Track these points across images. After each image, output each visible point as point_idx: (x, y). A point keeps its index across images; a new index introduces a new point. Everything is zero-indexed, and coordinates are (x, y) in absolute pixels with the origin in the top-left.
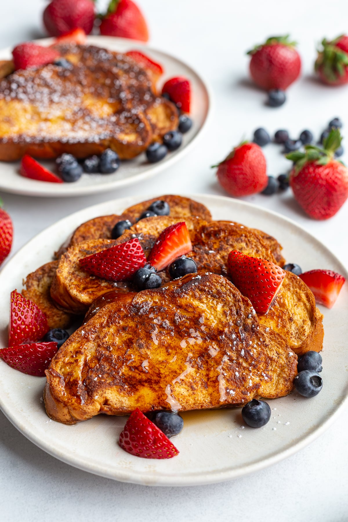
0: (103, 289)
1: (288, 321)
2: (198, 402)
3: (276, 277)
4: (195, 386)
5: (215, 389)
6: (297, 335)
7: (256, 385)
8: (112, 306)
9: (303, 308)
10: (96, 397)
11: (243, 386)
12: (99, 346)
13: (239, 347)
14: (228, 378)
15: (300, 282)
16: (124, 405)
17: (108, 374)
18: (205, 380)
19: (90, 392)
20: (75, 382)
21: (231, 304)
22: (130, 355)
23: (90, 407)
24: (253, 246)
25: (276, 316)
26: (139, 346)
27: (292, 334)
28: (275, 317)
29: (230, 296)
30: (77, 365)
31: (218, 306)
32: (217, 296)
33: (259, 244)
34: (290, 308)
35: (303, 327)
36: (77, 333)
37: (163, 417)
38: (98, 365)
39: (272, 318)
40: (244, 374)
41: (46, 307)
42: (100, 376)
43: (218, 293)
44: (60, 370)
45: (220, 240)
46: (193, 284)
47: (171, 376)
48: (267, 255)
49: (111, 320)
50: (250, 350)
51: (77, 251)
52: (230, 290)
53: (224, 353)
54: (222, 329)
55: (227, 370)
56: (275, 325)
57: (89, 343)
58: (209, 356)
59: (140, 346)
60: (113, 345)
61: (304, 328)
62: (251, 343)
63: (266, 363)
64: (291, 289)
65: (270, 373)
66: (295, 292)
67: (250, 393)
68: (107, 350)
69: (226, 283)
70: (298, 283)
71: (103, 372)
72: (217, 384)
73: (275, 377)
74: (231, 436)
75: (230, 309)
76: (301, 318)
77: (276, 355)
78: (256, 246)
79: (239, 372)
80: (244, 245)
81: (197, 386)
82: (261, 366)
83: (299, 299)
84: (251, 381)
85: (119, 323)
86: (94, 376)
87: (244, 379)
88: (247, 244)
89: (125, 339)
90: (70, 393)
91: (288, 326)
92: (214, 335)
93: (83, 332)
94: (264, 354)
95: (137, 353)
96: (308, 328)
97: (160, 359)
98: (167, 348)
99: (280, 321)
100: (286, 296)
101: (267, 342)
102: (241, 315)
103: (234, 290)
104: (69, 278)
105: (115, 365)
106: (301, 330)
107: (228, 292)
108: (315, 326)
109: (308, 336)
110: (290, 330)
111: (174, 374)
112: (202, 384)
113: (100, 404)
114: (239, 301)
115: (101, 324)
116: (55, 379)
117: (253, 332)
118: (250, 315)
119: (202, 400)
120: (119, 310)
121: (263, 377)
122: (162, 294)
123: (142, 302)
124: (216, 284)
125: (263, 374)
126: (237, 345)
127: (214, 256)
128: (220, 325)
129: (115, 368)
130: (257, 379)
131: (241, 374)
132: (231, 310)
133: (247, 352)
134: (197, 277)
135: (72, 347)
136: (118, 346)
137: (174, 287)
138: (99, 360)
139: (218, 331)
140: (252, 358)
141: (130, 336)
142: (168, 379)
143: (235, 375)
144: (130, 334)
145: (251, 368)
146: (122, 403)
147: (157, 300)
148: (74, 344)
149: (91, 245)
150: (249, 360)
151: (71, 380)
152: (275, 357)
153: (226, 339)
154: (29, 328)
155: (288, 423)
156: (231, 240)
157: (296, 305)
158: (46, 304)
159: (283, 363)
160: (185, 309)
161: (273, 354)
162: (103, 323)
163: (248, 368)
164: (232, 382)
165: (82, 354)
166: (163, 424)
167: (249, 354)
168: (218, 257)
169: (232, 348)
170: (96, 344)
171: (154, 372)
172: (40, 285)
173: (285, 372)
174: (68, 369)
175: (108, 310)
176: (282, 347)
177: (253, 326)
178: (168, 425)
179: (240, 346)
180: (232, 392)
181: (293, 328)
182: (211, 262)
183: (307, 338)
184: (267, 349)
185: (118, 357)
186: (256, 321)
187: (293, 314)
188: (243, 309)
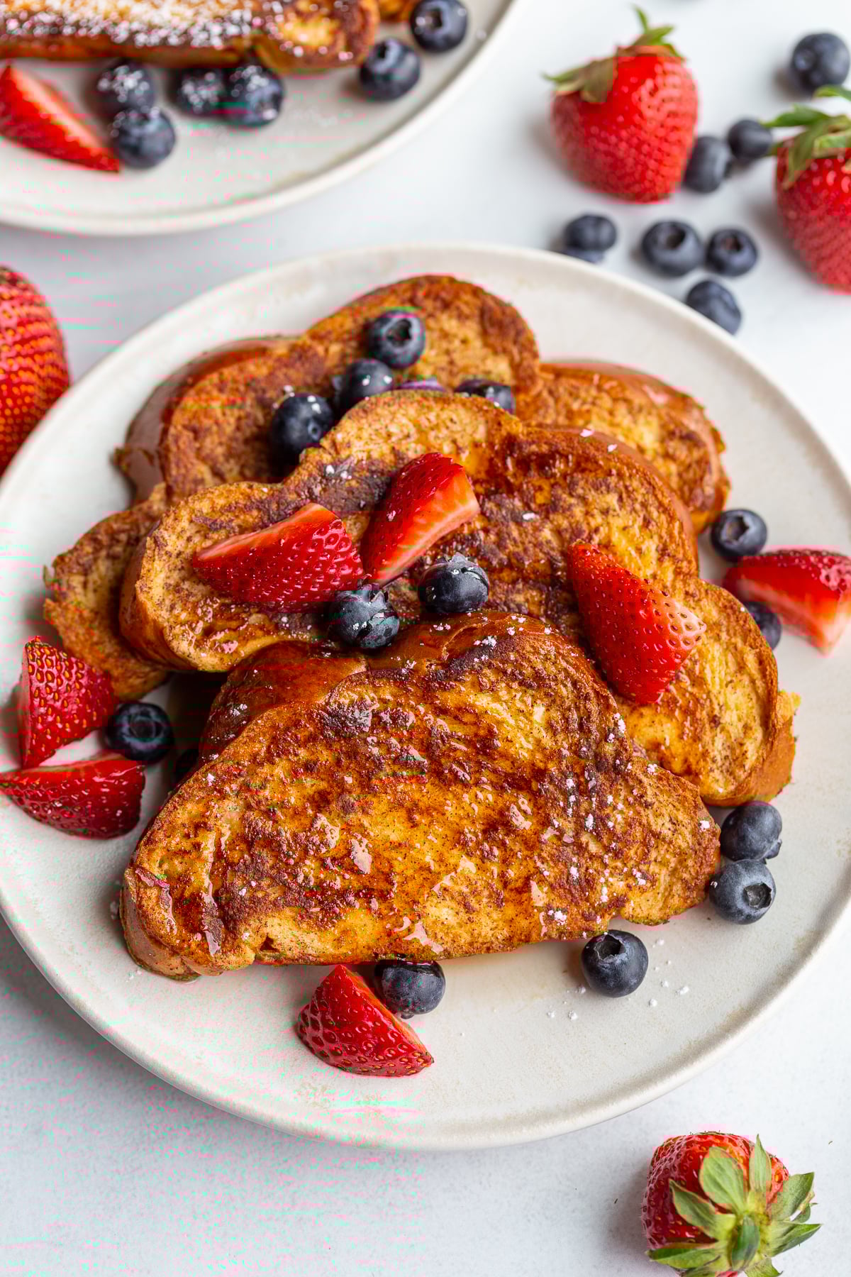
0: (253, 637)
1: (707, 726)
2: (480, 940)
3: (681, 638)
4: (473, 902)
5: (519, 909)
6: (727, 764)
7: (618, 899)
8: (278, 713)
9: (748, 690)
10: (246, 936)
11: (587, 900)
12: (249, 807)
13: (582, 809)
14: (552, 880)
15: (745, 622)
16: (310, 951)
17: (272, 878)
18: (497, 885)
19: (230, 919)
20: (195, 900)
21: (568, 703)
22: (322, 832)
23: (232, 958)
24: (638, 506)
25: (681, 708)
26: (343, 807)
27: (714, 761)
28: (677, 713)
29: (565, 686)
30: (199, 858)
31: (536, 709)
32: (535, 684)
33: (651, 500)
34: (715, 689)
35: (741, 745)
36: (197, 780)
37: (397, 980)
38: (246, 856)
39: (670, 715)
40: (591, 871)
41: (109, 656)
42: (254, 884)
43: (538, 676)
44: (160, 866)
45: (552, 481)
46: (476, 660)
47: (419, 879)
48: (671, 536)
49: (277, 747)
50: (608, 816)
51: (184, 523)
52: (565, 669)
53: (546, 823)
54: (541, 765)
55: (551, 864)
56: (675, 732)
57: (226, 802)
58: (509, 828)
59: (347, 808)
60: (282, 805)
61: (745, 748)
62: (610, 799)
63: (645, 844)
64: (724, 636)
65: (652, 867)
66: (731, 647)
67: (602, 916)
68: (269, 818)
69: (558, 653)
70: (741, 622)
71: (260, 875)
72: (525, 896)
73: (663, 877)
74: (553, 1016)
75: (564, 715)
76: (740, 720)
77: (669, 825)
78: (644, 505)
79: (579, 867)
80: (612, 499)
81: (479, 902)
82: (632, 853)
83: (741, 667)
84: (605, 890)
85: (296, 755)
86: (239, 882)
87: (588, 883)
88: (620, 499)
89: (311, 793)
90: (185, 926)
91: (707, 738)
92: (522, 778)
93: (211, 777)
94: (640, 824)
95: (338, 822)
96: (753, 749)
97: (395, 837)
98: (410, 812)
99: (687, 724)
100: (710, 657)
101: (649, 798)
102: (590, 731)
103: (577, 669)
104: (168, 602)
105: (289, 857)
106: (738, 751)
107: (561, 676)
108: (772, 743)
109: (753, 769)
110: (710, 748)
111: (425, 874)
112: (490, 896)
113: (254, 949)
114: (587, 698)
115: (254, 757)
116: (148, 892)
117: (618, 773)
118: (612, 736)
119: (491, 933)
120: (297, 724)
121: (635, 878)
122: (401, 684)
123: (352, 703)
124: (532, 658)
125: (635, 871)
126: (577, 803)
127: (537, 529)
128: (539, 756)
129: (287, 864)
130: (620, 885)
131: (583, 870)
132: (567, 720)
133: (601, 820)
134: (486, 642)
135: (185, 813)
136: (295, 809)
137: (429, 666)
138: (250, 845)
139: (533, 770)
140: (612, 833)
141: (323, 785)
142: (411, 887)
143: (569, 874)
144: (322, 780)
145: (607, 858)
146: (305, 946)
147: (389, 697)
148: (189, 806)
149: (221, 502)
150: (605, 841)
151: (187, 894)
152: (666, 832)
153: (551, 788)
154: (72, 725)
155: (686, 990)
156: (582, 483)
157: (731, 682)
158: (109, 647)
159: (684, 845)
160: (456, 718)
161: (662, 825)
162: (258, 754)
163: (601, 858)
164: (562, 891)
165: (210, 830)
166: (399, 998)
167: (605, 825)
168: (547, 534)
169: (564, 810)
170: (241, 802)
171: (378, 870)
172: (91, 586)
173: (687, 867)
174: (178, 866)
175: (269, 724)
176: (683, 806)
177: (618, 762)
178: (410, 1000)
179: (585, 805)
180: (559, 916)
181: (717, 746)
182: (525, 550)
183: (750, 775)
184: (649, 812)
185: (295, 835)
186: (626, 750)
187: (721, 707)
188: (594, 717)
